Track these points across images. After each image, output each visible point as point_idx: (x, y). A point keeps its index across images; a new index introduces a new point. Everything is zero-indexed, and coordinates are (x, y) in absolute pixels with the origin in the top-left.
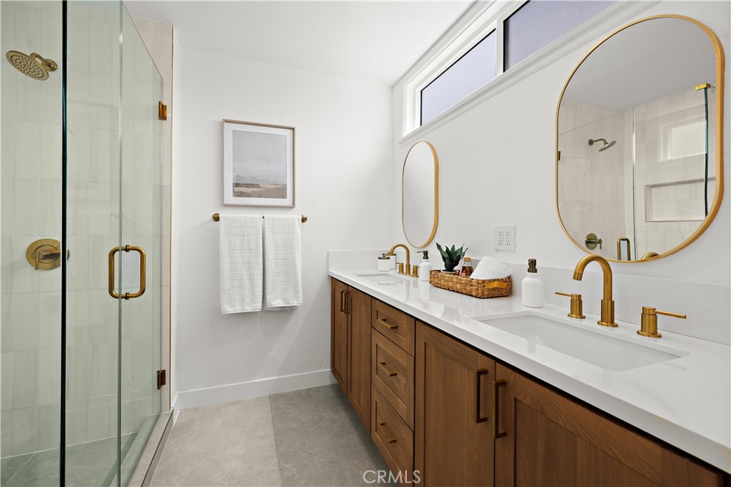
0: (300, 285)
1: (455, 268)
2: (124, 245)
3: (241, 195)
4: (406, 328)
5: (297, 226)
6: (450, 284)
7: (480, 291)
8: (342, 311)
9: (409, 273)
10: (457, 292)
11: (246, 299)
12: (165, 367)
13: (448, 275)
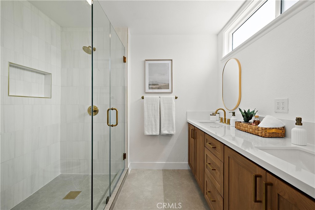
0: (175, 125)
1: (250, 121)
2: (111, 108)
3: (152, 88)
4: (220, 149)
5: (174, 101)
6: (246, 129)
7: (263, 133)
8: (192, 138)
9: (226, 122)
10: (250, 133)
11: (153, 130)
12: (126, 152)
13: (245, 124)
